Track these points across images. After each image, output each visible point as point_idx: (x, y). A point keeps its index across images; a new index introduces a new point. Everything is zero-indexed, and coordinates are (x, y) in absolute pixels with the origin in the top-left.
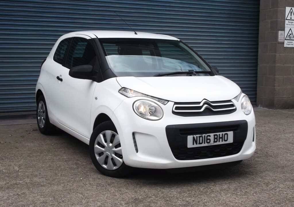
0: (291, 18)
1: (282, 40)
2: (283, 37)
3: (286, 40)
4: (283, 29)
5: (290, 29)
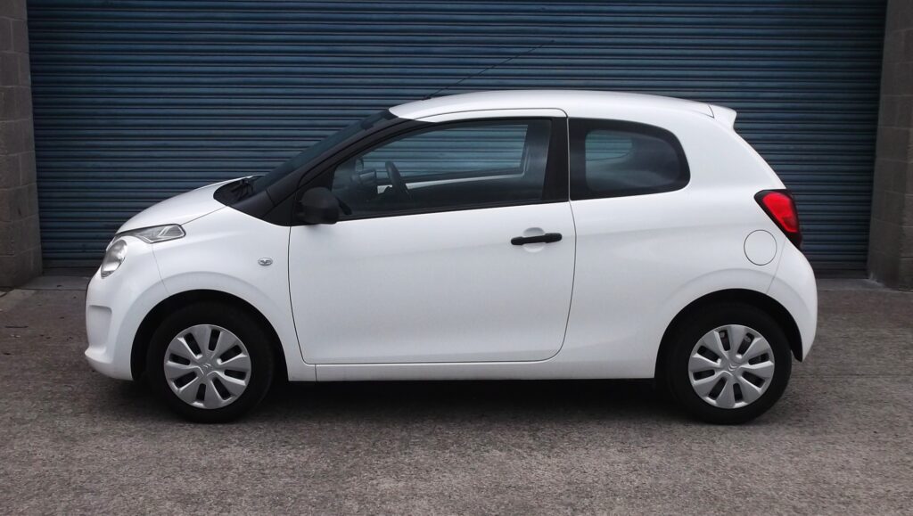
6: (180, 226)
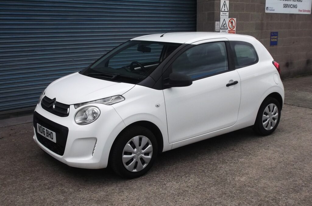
0: (225, 10)
1: (218, 29)
2: (219, 27)
3: (221, 29)
4: (219, 20)
5: (224, 19)
6: (121, 96)
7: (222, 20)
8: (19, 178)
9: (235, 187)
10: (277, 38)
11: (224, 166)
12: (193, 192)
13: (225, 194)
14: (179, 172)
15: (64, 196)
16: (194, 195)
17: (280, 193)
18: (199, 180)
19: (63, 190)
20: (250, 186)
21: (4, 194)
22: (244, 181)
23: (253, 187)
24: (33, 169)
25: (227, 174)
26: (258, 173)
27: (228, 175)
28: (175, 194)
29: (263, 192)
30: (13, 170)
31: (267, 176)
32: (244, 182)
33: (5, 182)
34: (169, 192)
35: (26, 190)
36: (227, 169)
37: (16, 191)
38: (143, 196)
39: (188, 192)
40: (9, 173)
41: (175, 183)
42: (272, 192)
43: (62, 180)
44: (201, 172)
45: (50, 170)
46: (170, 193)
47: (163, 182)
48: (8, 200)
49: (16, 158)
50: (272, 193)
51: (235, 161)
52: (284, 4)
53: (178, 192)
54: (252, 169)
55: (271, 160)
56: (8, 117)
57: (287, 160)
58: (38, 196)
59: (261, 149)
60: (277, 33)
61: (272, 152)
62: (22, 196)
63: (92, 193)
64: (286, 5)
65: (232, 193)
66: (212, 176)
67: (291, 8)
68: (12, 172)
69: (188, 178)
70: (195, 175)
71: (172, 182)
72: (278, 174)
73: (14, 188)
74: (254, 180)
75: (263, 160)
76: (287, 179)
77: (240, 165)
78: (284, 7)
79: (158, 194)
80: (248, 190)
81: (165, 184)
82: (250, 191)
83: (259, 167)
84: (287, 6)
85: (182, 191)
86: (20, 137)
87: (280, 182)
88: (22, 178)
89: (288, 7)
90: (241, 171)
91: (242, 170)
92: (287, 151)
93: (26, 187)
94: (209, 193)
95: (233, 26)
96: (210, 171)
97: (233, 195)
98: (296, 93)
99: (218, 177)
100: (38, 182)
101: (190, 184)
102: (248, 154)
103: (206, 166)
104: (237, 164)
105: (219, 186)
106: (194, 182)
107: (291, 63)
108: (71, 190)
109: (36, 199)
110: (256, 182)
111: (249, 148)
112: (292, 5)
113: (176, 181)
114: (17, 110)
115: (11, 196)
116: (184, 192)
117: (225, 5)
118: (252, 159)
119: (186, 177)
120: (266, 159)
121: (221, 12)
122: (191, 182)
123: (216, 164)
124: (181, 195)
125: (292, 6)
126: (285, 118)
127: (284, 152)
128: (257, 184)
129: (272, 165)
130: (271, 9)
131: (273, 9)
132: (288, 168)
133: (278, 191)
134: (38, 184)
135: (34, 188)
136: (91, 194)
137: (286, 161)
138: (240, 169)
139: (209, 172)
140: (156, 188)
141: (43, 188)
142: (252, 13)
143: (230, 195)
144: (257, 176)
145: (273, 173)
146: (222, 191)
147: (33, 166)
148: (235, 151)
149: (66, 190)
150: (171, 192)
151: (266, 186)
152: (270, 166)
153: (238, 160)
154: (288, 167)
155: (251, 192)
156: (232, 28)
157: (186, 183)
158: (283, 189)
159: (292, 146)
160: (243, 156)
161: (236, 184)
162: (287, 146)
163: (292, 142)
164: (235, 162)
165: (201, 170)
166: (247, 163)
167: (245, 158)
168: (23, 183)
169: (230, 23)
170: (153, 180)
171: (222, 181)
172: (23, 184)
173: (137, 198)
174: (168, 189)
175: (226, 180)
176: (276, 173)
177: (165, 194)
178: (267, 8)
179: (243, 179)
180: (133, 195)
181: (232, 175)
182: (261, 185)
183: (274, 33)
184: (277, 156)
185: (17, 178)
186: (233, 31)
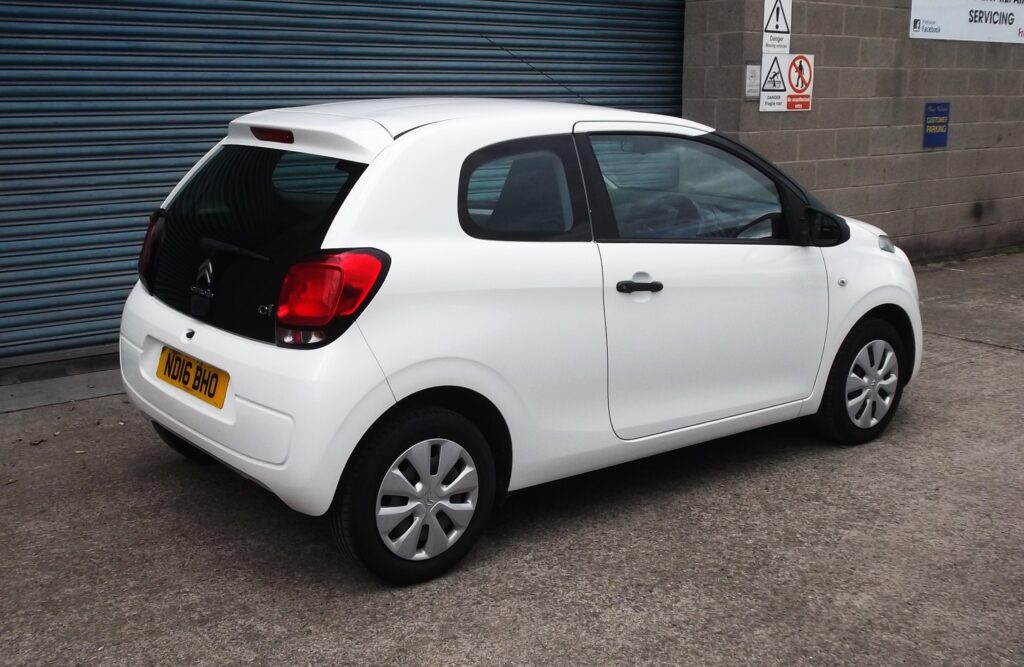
0: (777, 27)
1: (755, 91)
7: (767, 60)
8: (102, 581)
9: (835, 628)
10: (946, 124)
11: (790, 553)
12: (693, 643)
13: (805, 653)
14: (641, 573)
15: (256, 651)
16: (697, 654)
17: (996, 655)
18: (712, 600)
19: (251, 627)
20: (888, 629)
21: (52, 638)
22: (865, 608)
23: (898, 630)
24: (147, 551)
25: (804, 581)
26: (909, 583)
27: (809, 587)
28: (631, 651)
29: (936, 650)
30: (81, 555)
31: (943, 593)
32: (866, 611)
33: (56, 598)
34: (611, 642)
35: (126, 627)
36: (803, 564)
37: (94, 630)
38: (524, 656)
39: (677, 643)
40: (67, 566)
41: (630, 611)
42: (964, 651)
43: (246, 592)
44: (715, 575)
45: (204, 556)
46: (614, 645)
47: (591, 607)
48: (67, 660)
49: (89, 513)
50: (966, 654)
51: (828, 536)
52: (972, 11)
53: (641, 643)
54: (889, 567)
55: (952, 535)
56: (62, 373)
57: (1006, 537)
58: (169, 647)
59: (912, 497)
60: (946, 105)
61: (950, 507)
62: (115, 648)
63: (350, 642)
64: (978, 14)
65: (828, 651)
66: (756, 589)
67: (995, 23)
68: (76, 561)
69: (672, 593)
70: (696, 585)
71: (618, 608)
72: (980, 588)
73: (86, 619)
74: (900, 606)
75: (921, 536)
76: (1011, 605)
77: (847, 552)
78: (971, 21)
79: (576, 651)
80: (882, 641)
81: (596, 615)
82: (889, 644)
83: (912, 558)
84: (980, 18)
85: (656, 641)
86: (102, 442)
87: (991, 615)
88: (111, 582)
89: (983, 19)
90: (852, 574)
91: (854, 569)
92: (1002, 506)
93: (127, 615)
94: (749, 649)
95: (803, 81)
96: (748, 570)
97: (833, 659)
98: (1010, 305)
99: (775, 592)
100: (165, 597)
101: (680, 617)
102: (871, 514)
103: (731, 555)
104: (837, 549)
105: (781, 624)
106: (695, 608)
107: (991, 206)
108: (278, 629)
109: (160, 657)
110: (907, 614)
111: (871, 494)
112: (996, 13)
113: (633, 604)
114: (88, 348)
115: (76, 647)
116: (663, 643)
117: (778, 9)
118: (885, 532)
119: (667, 591)
120: (934, 533)
121: (765, 34)
122: (685, 609)
123: (766, 547)
124: (653, 652)
125: (996, 18)
126: (984, 392)
127: (991, 508)
128: (911, 622)
129: (955, 555)
130: (926, 26)
131: (934, 26)
132: (1012, 566)
133: (988, 648)
134: (167, 606)
135: (152, 620)
136: (346, 643)
137: (1004, 539)
138: (848, 567)
139: (743, 573)
140: (565, 627)
141: (184, 621)
142: (866, 38)
143: (821, 658)
144: (909, 591)
145: (963, 583)
146: (792, 642)
147: (147, 540)
148: (825, 502)
149: (261, 627)
150: (620, 642)
151: (944, 628)
152: (949, 559)
153: (837, 534)
154: (1011, 561)
155: (893, 649)
156: (799, 88)
157: (669, 611)
158: (1001, 640)
159: (1018, 490)
160: (855, 521)
161: (837, 620)
162: (999, 487)
163: (1017, 476)
164: (828, 539)
165: (716, 566)
166: (870, 547)
167: (862, 526)
168: (116, 602)
169: (794, 70)
170: (555, 600)
171: (791, 608)
172: (116, 605)
173: (505, 661)
174: (609, 633)
175: (804, 602)
176: (972, 583)
177: (598, 649)
178: (916, 21)
179: (862, 601)
180: (491, 650)
181: (822, 587)
182: (925, 623)
183: (935, 105)
184: (971, 522)
185: (95, 584)
186: (803, 97)
